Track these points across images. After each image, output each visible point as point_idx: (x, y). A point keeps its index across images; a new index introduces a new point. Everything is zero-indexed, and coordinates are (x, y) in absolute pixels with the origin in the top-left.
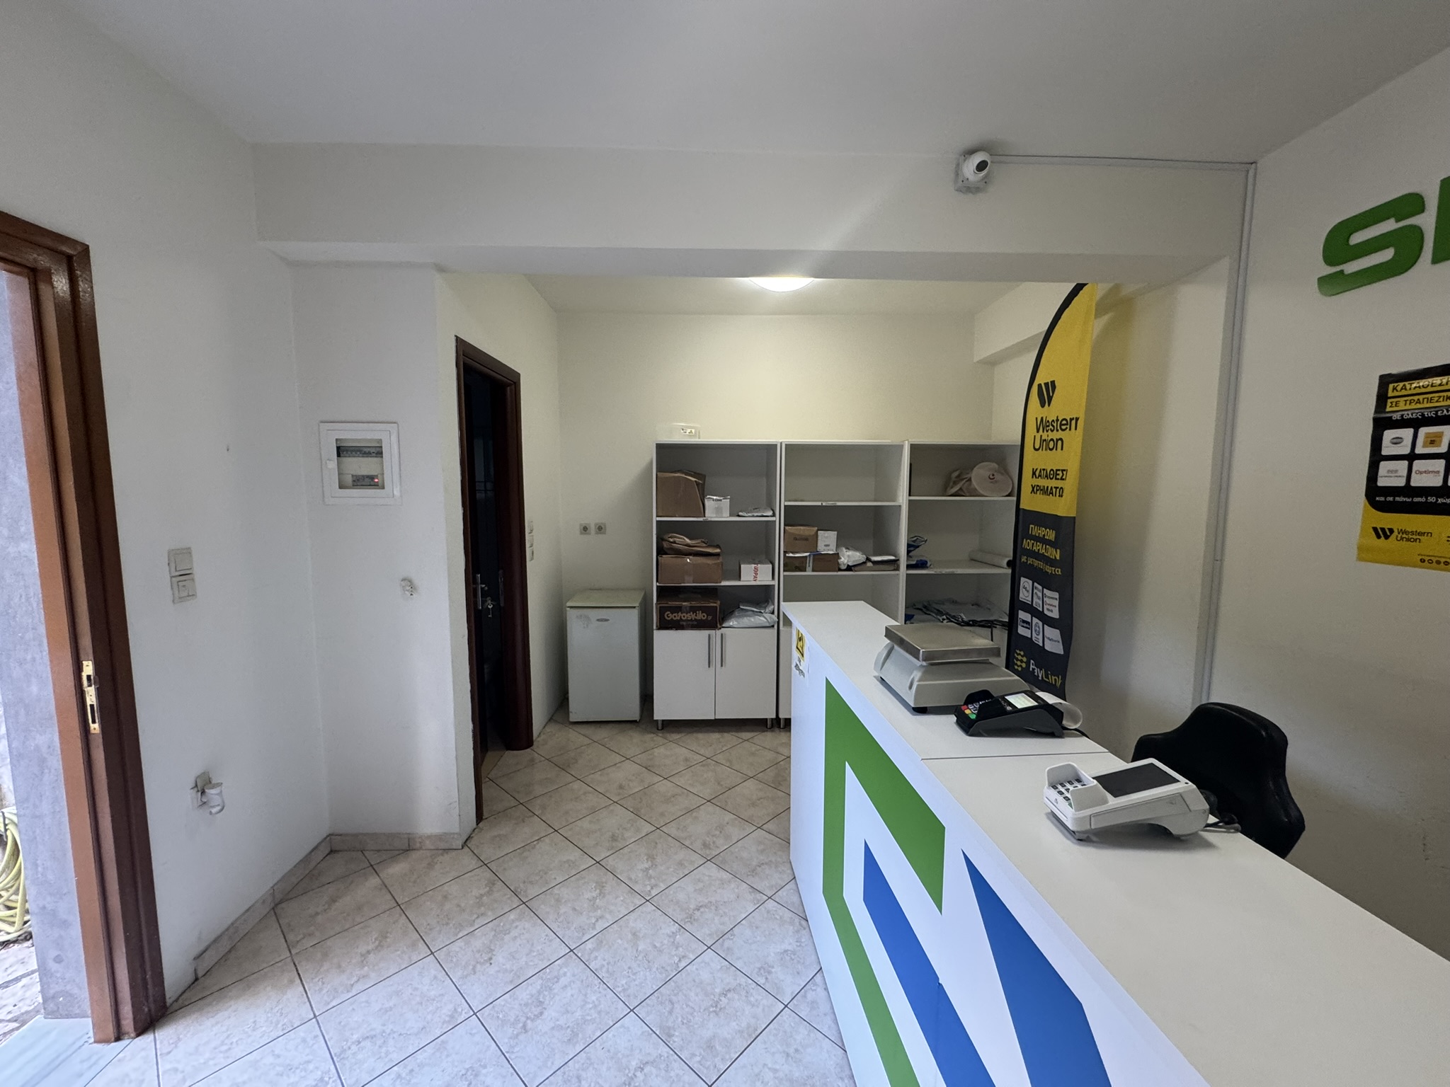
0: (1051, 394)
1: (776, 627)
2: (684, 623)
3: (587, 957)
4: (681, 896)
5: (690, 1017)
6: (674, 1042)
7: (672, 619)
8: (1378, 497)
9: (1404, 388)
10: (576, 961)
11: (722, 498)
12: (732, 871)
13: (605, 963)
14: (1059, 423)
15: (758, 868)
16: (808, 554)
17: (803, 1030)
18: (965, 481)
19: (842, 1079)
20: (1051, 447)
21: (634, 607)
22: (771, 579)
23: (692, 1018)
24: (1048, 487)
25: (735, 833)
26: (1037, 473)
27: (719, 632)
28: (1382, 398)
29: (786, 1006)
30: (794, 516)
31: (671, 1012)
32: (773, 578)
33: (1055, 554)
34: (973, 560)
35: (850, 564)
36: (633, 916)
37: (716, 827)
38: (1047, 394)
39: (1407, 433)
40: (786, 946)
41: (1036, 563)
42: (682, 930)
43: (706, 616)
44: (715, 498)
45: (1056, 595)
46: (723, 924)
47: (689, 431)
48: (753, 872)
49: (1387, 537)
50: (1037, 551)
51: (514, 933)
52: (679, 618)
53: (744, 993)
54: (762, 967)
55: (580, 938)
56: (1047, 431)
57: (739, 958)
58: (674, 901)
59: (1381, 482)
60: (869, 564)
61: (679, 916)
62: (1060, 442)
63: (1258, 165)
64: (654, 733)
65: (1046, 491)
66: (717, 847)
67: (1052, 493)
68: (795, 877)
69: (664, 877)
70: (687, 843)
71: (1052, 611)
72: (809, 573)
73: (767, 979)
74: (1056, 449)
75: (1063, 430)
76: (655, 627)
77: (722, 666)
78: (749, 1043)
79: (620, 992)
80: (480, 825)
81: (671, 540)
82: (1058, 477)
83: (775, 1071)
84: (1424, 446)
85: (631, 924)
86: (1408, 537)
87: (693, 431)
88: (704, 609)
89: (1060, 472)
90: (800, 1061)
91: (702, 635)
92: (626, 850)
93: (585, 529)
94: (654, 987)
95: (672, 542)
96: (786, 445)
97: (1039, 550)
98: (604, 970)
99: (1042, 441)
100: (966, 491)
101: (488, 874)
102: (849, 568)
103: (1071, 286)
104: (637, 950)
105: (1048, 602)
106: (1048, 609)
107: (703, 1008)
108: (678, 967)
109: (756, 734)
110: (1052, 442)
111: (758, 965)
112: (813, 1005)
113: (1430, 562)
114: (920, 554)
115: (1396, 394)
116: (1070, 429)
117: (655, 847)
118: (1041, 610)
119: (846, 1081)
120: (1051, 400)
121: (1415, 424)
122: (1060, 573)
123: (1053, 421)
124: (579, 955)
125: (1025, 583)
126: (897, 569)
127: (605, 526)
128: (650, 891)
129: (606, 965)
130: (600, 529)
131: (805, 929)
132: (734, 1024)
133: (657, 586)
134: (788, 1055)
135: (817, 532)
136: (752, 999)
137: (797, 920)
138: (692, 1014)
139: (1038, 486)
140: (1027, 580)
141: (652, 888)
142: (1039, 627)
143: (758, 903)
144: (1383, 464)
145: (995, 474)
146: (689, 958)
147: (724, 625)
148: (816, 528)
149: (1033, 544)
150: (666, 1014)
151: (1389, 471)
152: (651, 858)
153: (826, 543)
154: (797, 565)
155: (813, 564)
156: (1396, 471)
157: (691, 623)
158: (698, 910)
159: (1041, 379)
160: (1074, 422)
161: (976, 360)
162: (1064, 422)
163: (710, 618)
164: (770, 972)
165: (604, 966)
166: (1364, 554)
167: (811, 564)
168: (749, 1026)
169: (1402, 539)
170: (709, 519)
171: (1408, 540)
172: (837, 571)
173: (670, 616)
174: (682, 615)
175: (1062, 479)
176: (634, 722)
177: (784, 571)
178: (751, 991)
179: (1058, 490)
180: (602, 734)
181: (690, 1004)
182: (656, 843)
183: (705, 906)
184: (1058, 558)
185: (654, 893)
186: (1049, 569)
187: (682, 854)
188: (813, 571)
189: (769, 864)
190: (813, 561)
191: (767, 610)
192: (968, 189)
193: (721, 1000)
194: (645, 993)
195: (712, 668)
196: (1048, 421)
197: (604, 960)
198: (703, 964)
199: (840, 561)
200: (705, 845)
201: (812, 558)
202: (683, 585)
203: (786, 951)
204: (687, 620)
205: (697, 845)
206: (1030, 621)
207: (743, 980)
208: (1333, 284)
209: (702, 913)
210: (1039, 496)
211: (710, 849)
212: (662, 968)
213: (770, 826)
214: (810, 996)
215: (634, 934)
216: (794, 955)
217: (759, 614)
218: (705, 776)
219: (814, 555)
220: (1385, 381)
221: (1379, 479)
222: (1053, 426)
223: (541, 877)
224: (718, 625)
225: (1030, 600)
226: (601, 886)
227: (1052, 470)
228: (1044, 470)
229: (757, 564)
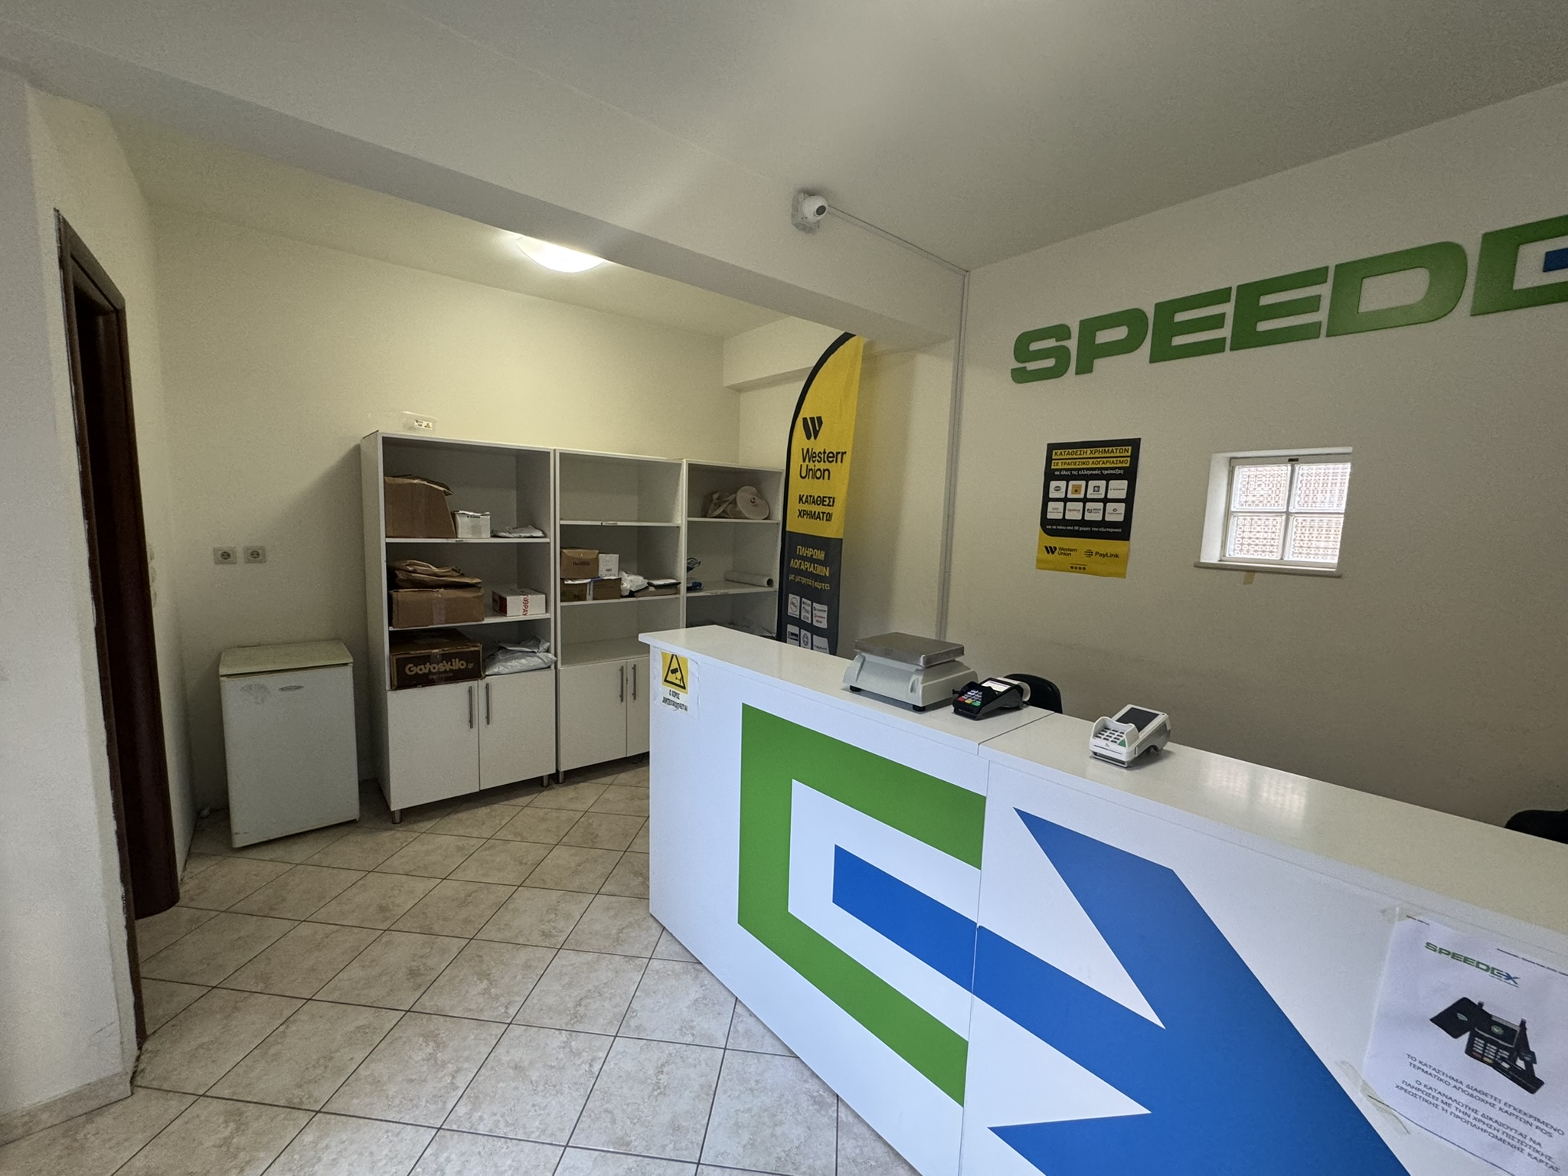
0: (818, 429)
1: (553, 667)
2: (435, 677)
3: (468, 1125)
4: (551, 1000)
5: (637, 1113)
6: (636, 1147)
7: (417, 673)
8: (1049, 526)
9: (1061, 454)
10: (456, 1136)
11: (479, 515)
12: (594, 949)
13: (498, 1117)
14: (826, 455)
15: (620, 935)
16: (589, 580)
17: (751, 1059)
18: (727, 503)
19: (806, 1081)
20: (818, 476)
21: (346, 664)
22: (544, 612)
23: (640, 1113)
24: (815, 512)
25: (576, 910)
26: (804, 499)
27: (482, 683)
28: (1049, 459)
29: (725, 1049)
30: (571, 536)
31: (614, 1121)
32: (547, 610)
33: (825, 571)
34: (729, 581)
35: (633, 589)
36: (500, 1050)
37: (547, 911)
38: (813, 428)
39: (1063, 483)
40: (693, 996)
41: (804, 580)
42: (574, 1034)
43: (465, 664)
44: (471, 514)
45: (825, 608)
46: (617, 1005)
47: (425, 424)
48: (618, 941)
49: (1053, 553)
50: (804, 569)
51: (327, 1157)
52: (427, 671)
53: (679, 1060)
54: (682, 1027)
55: (444, 1108)
56: (814, 462)
57: (654, 1031)
58: (544, 1008)
59: (1050, 516)
60: (652, 589)
61: (561, 1022)
62: (827, 472)
63: (971, 274)
64: (391, 830)
65: (813, 516)
66: (561, 931)
67: (820, 518)
68: (664, 928)
69: (516, 989)
70: (521, 940)
71: (821, 622)
72: (589, 602)
73: (693, 1035)
74: (823, 479)
75: (830, 462)
76: (388, 687)
77: (488, 723)
78: (711, 1101)
79: (539, 1136)
80: (147, 1046)
81: (410, 569)
82: (825, 503)
83: (749, 1110)
84: (1072, 493)
85: (505, 1059)
86: (1066, 552)
87: (431, 424)
88: (461, 656)
89: (827, 499)
90: (765, 1088)
91: (462, 687)
92: (442, 980)
93: (226, 556)
94: (577, 1107)
95: (410, 572)
96: (560, 453)
97: (807, 568)
98: (502, 1124)
99: (808, 470)
100: (730, 513)
101: (216, 1106)
102: (632, 594)
103: (838, 333)
104: (532, 1082)
105: (817, 614)
106: (818, 621)
107: (646, 1097)
108: (593, 1073)
109: (534, 796)
110: (819, 472)
111: (677, 1027)
112: (748, 1033)
113: (1076, 568)
114: (698, 575)
115: (1057, 457)
116: (836, 462)
117: (482, 962)
118: (810, 622)
119: (810, 1081)
120: (817, 434)
121: (1067, 479)
122: (829, 588)
123: (820, 453)
124: (454, 1127)
125: (793, 599)
126: (678, 592)
127: (264, 551)
128: (506, 1012)
129: (501, 1119)
130: (255, 555)
131: (702, 972)
132: (687, 1092)
133: (390, 632)
134: (752, 1090)
135: (598, 556)
136: (690, 1061)
137: (690, 966)
138: (638, 1109)
139: (804, 510)
140: (795, 596)
141: (507, 1008)
142: (807, 638)
143: (641, 969)
144: (1050, 504)
145: (756, 498)
146: (599, 1059)
147: (487, 673)
148: (597, 551)
149: (801, 563)
150: (609, 1125)
151: (1053, 509)
152: (484, 975)
153: (608, 568)
154: (577, 594)
155: (594, 591)
156: (1057, 509)
157: (444, 675)
158: (580, 1005)
159: (806, 412)
160: (839, 456)
161: (724, 385)
162: (831, 455)
163: (471, 666)
164: (692, 1028)
165: (499, 1121)
166: (1041, 564)
167: (591, 593)
168: (702, 1086)
169: (1061, 553)
170: (465, 541)
171: (1065, 554)
172: (619, 598)
173: (412, 670)
174: (432, 667)
175: (829, 505)
176: (352, 822)
177: (561, 601)
178: (685, 1053)
179: (825, 515)
180: (300, 852)
181: (629, 1101)
182: (480, 956)
183: (586, 997)
184: (828, 575)
185: (512, 1011)
186: (818, 585)
187: (523, 955)
188: (594, 599)
189: (630, 925)
190: (594, 589)
191: (541, 649)
192: (805, 228)
193: (660, 1079)
194: (571, 1120)
195: (475, 729)
196: (815, 453)
197: (495, 1115)
198: (620, 1056)
199: (622, 587)
200: (545, 935)
201: (592, 584)
202: (430, 627)
203: (696, 1000)
204: (439, 673)
205: (536, 938)
206: (798, 633)
207: (671, 1047)
208: (1021, 376)
209: (585, 1006)
210: (806, 520)
211: (555, 936)
212: (575, 1083)
213: (608, 888)
214: (741, 1028)
215: (516, 1068)
216: (706, 999)
217: (531, 654)
218: (498, 860)
219: (595, 582)
220: (1051, 448)
221: (1048, 514)
222: (820, 458)
223: (326, 1067)
224: (482, 673)
225: (798, 614)
226: (430, 1036)
227: (819, 497)
228: (811, 496)
229: (527, 595)
